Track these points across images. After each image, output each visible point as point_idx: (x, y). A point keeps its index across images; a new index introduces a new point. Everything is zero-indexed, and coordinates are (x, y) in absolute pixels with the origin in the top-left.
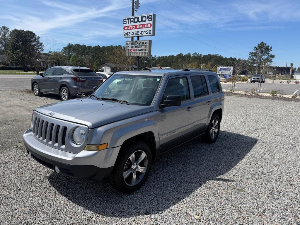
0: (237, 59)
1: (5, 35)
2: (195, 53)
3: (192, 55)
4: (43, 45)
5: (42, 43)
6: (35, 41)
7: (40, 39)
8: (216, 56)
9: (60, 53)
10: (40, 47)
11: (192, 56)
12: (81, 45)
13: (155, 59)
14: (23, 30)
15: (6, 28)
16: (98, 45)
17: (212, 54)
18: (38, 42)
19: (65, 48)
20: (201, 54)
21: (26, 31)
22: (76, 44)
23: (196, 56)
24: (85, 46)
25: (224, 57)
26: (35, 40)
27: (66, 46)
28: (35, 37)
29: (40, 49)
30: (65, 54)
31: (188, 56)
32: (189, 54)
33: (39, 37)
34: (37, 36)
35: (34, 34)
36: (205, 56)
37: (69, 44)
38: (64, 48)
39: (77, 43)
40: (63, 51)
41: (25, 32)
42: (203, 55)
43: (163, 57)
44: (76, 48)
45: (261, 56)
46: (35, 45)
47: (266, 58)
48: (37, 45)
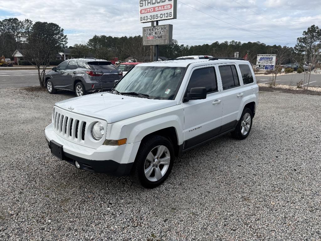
0: (282, 47)
1: (28, 28)
2: (233, 41)
3: (229, 44)
5: (66, 36)
6: (59, 34)
7: (64, 31)
10: (64, 40)
12: (107, 36)
14: (47, 23)
15: (29, 21)
16: (125, 36)
17: (252, 42)
18: (62, 35)
19: (91, 40)
20: (239, 43)
21: (50, 23)
22: (103, 36)
23: (234, 44)
25: (267, 45)
26: (59, 32)
27: (92, 38)
28: (59, 30)
29: (64, 42)
30: (90, 47)
31: (225, 45)
33: (63, 29)
34: (61, 29)
35: (58, 26)
36: (245, 44)
37: (95, 35)
38: (89, 40)
40: (89, 44)
42: (242, 43)
43: (196, 46)
44: (102, 39)
45: (312, 42)
46: (59, 38)
47: (318, 44)
48: (61, 38)
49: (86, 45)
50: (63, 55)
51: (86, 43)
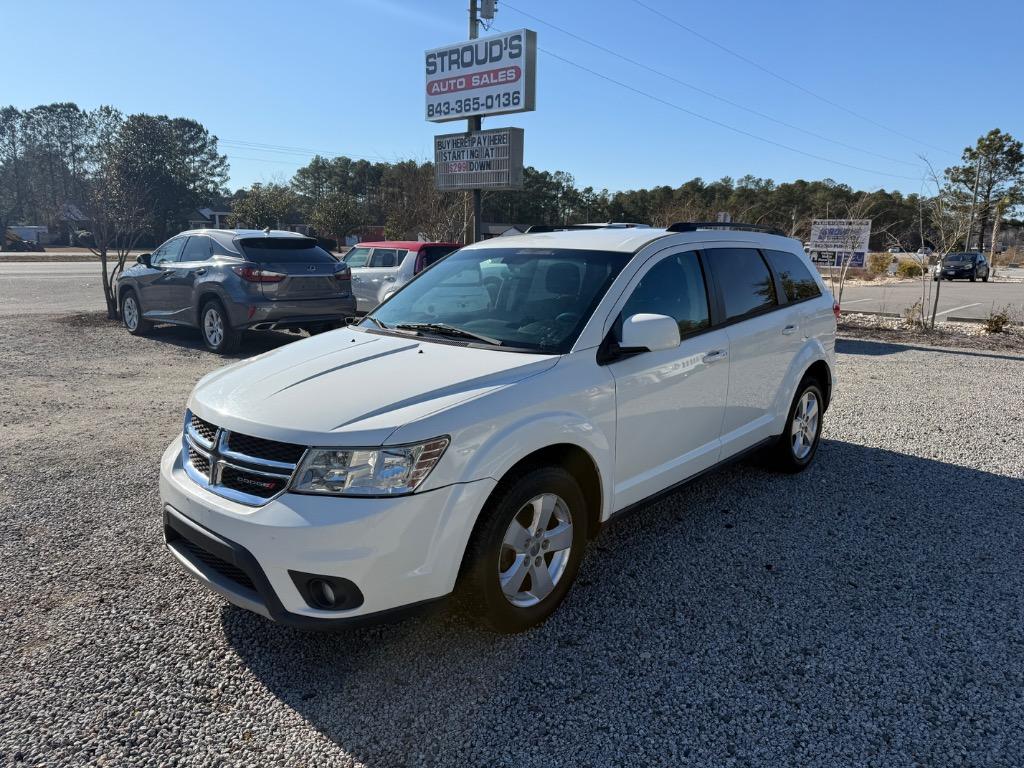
0: (905, 197)
1: (109, 134)
2: (748, 178)
3: (735, 186)
4: (227, 162)
5: (225, 157)
6: (202, 152)
7: (218, 143)
8: (826, 188)
9: (286, 189)
10: (218, 170)
11: (737, 189)
12: (355, 160)
13: (604, 200)
14: (166, 117)
15: (113, 113)
16: (411, 161)
17: (810, 179)
18: (213, 156)
19: (303, 172)
20: (769, 182)
21: (176, 120)
22: (339, 159)
23: (752, 186)
24: (368, 163)
25: (855, 191)
26: (204, 146)
27: (306, 166)
28: (204, 139)
29: (219, 175)
30: (301, 193)
31: (721, 191)
32: (727, 180)
33: (216, 138)
34: (210, 136)
35: (200, 129)
36: (786, 187)
37: (318, 157)
38: (299, 171)
39: (340, 156)
40: (296, 183)
41: (170, 122)
42: (778, 183)
43: (633, 193)
44: (338, 170)
45: (991, 183)
46: (204, 163)
47: (1011, 189)
48: (208, 163)
49: (290, 186)
50: (213, 217)
51: (287, 180)
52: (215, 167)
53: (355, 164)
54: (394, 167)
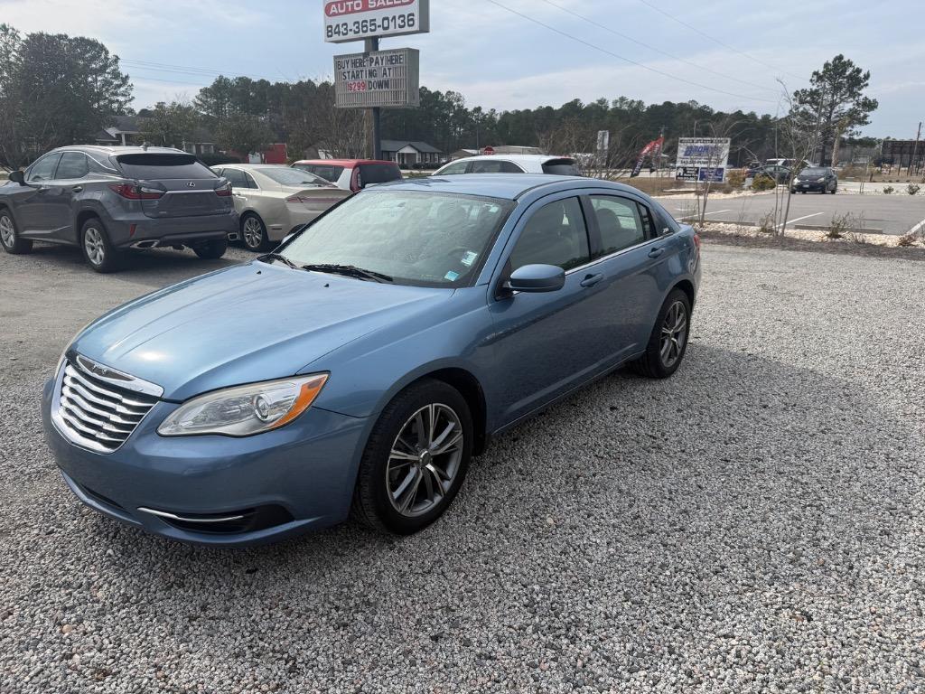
0: (760, 118)
2: (622, 99)
3: (611, 106)
4: (130, 82)
5: (127, 77)
6: (105, 72)
7: (120, 63)
8: (691, 109)
9: (190, 108)
10: (122, 89)
11: (613, 109)
12: (255, 80)
13: (492, 119)
14: (66, 36)
15: (10, 31)
17: (676, 101)
18: (116, 75)
19: (205, 92)
20: (640, 103)
21: (76, 39)
22: (240, 79)
23: (625, 107)
24: (268, 83)
26: (105, 67)
27: (209, 85)
28: (107, 58)
29: (123, 95)
30: (205, 113)
31: (599, 110)
33: (117, 58)
34: (111, 55)
35: (102, 48)
36: (654, 108)
37: (221, 77)
38: (201, 91)
39: (241, 76)
40: (199, 102)
41: (70, 40)
42: (647, 104)
43: (518, 112)
44: (238, 90)
45: (833, 104)
46: (107, 83)
47: (850, 110)
48: (111, 83)
49: (192, 105)
50: (119, 136)
51: (191, 100)
52: (119, 86)
53: (255, 83)
54: (294, 86)
